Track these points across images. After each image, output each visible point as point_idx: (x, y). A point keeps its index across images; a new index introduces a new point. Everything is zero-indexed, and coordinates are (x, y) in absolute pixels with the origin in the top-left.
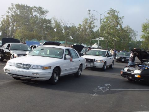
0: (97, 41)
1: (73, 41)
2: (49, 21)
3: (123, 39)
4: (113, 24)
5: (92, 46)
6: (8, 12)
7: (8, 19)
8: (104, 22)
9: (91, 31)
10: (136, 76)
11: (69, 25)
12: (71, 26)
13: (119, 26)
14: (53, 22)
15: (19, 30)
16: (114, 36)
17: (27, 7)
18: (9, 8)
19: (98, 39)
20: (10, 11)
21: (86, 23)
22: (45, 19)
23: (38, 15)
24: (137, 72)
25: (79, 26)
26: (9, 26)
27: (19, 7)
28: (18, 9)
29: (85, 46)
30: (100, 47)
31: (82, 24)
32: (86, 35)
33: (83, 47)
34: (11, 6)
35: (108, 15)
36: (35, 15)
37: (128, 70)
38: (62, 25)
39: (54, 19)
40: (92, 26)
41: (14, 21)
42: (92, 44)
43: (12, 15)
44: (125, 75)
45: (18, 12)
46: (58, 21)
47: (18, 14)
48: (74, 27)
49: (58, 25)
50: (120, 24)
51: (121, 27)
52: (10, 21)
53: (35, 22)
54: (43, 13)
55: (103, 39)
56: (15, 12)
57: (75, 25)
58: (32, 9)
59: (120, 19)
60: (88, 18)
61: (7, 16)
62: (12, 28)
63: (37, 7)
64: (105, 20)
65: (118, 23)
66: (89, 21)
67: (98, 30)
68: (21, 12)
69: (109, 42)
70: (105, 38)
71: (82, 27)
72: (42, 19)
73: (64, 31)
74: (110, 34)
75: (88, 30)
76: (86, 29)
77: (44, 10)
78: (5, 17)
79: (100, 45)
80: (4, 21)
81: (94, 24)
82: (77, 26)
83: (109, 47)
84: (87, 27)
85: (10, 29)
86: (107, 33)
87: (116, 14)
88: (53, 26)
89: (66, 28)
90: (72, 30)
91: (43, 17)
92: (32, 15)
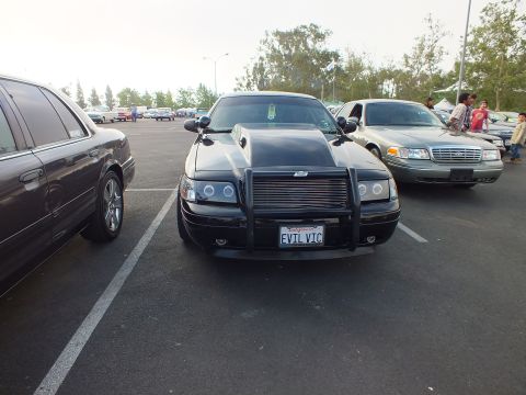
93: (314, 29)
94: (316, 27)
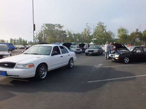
0: (92, 41)
1: (79, 42)
2: (65, 32)
3: (107, 38)
4: (101, 30)
5: (90, 44)
6: (42, 29)
7: (42, 33)
8: (96, 30)
9: (89, 35)
10: (116, 58)
11: (76, 33)
12: (77, 33)
13: (104, 31)
14: (67, 32)
15: (48, 38)
16: (102, 37)
17: (52, 25)
18: (42, 26)
19: (93, 39)
20: (42, 28)
21: (86, 31)
22: (62, 31)
23: (58, 29)
24: (116, 56)
25: (82, 33)
26: (43, 36)
27: (47, 25)
28: (46, 26)
29: (86, 44)
30: (94, 44)
31: (83, 32)
32: (86, 38)
33: (85, 44)
34: (43, 25)
35: (97, 26)
36: (57, 29)
37: (112, 56)
38: (72, 33)
39: (67, 30)
40: (89, 33)
41: (45, 33)
42: (90, 42)
43: (44, 30)
44: (110, 58)
45: (47, 28)
46: (70, 31)
47: (47, 29)
48: (79, 34)
49: (70, 34)
50: (105, 30)
51: (106, 31)
52: (43, 33)
53: (57, 33)
54: (61, 27)
55: (95, 39)
56: (45, 28)
57: (80, 33)
58: (54, 25)
59: (104, 27)
60: (87, 28)
61: (41, 31)
62: (44, 37)
63: (57, 24)
64: (96, 28)
65: (104, 30)
66: (87, 30)
67: (93, 34)
68: (48, 28)
69: (99, 40)
70: (97, 39)
71: (83, 34)
72: (60, 31)
73: (73, 36)
74: (100, 36)
75: (87, 35)
76: (86, 34)
77: (61, 26)
78: (40, 32)
79: (94, 43)
80: (40, 34)
81: (90, 31)
82: (81, 33)
83: (99, 43)
84: (86, 33)
85: (43, 38)
86: (98, 35)
87: (102, 24)
88: (67, 34)
89: (74, 35)
90: (78, 36)
91: (61, 29)
92: (55, 29)
93: (59, 25)
94: (60, 25)
